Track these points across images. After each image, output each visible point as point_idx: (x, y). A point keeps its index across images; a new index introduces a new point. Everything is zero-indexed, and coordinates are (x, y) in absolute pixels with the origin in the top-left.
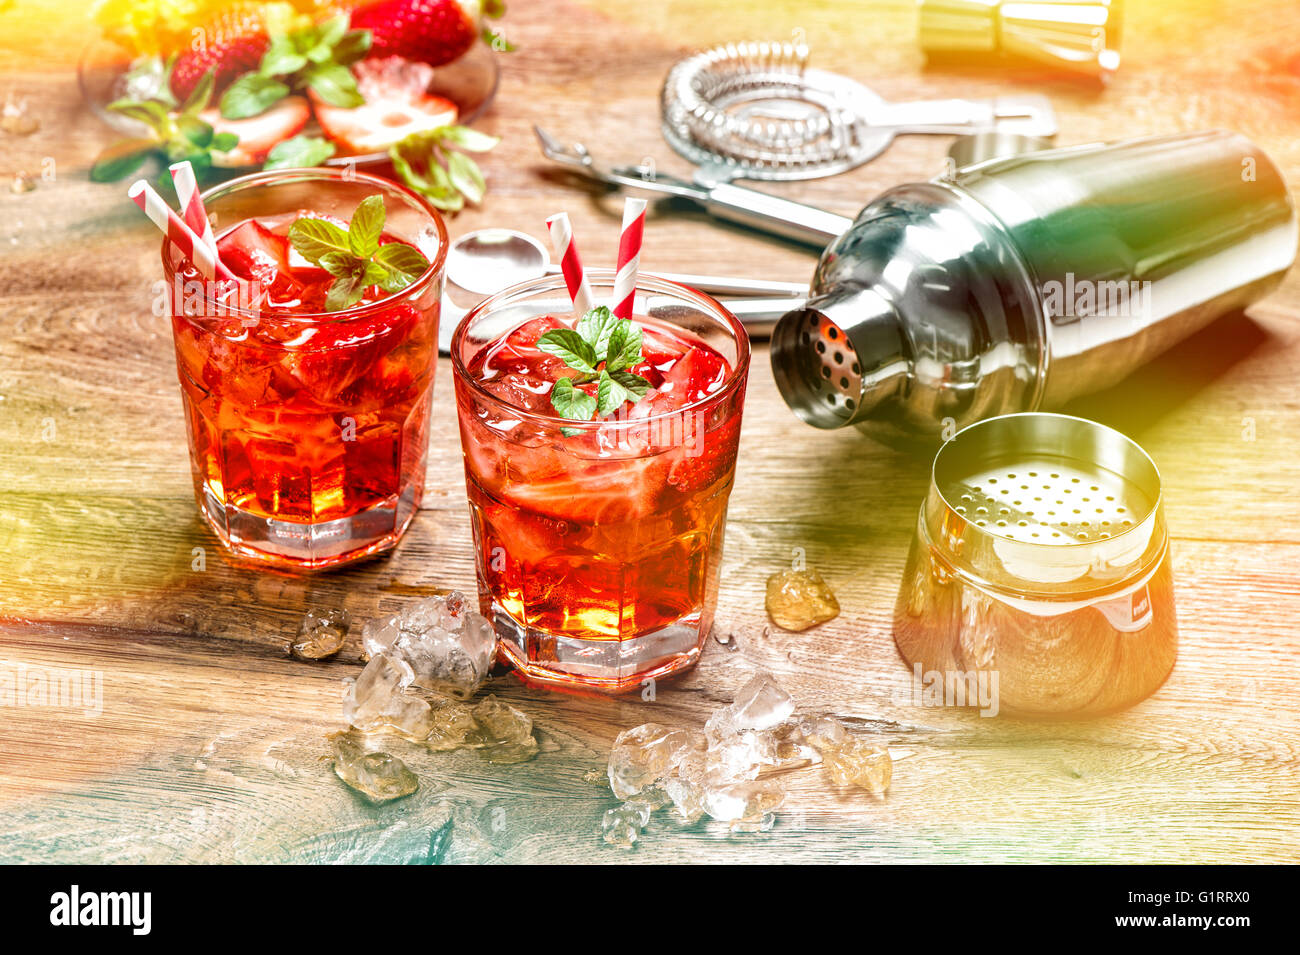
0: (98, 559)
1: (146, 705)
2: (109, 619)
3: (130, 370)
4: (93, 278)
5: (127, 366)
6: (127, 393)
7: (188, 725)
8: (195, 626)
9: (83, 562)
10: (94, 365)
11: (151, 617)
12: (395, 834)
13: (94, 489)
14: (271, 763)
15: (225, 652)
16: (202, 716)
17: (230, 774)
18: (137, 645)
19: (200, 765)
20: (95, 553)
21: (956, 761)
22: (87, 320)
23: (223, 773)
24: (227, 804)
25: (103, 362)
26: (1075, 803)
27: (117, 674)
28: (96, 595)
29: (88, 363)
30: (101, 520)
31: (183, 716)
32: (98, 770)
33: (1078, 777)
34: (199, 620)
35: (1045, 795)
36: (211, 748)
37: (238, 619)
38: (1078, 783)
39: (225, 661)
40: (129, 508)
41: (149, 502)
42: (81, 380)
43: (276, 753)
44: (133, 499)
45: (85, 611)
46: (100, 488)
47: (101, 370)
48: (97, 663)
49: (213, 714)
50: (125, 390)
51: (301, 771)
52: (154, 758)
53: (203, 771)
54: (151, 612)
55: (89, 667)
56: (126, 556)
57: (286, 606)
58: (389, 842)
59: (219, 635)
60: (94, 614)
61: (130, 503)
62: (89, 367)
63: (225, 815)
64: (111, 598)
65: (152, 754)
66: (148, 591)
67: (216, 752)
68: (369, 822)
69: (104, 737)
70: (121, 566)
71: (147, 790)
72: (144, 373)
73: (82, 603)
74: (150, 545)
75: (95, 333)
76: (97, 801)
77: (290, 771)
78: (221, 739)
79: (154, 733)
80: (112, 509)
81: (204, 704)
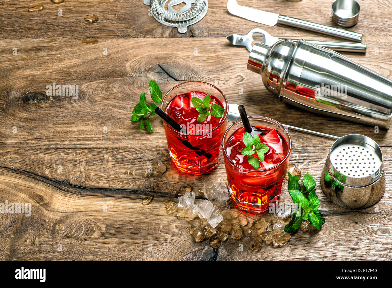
0: (129, 169)
1: (145, 214)
2: (134, 188)
3: (129, 105)
4: (116, 73)
5: (127, 103)
6: (129, 112)
7: (155, 220)
8: (154, 189)
9: (125, 170)
10: (120, 103)
11: (143, 187)
12: (206, 251)
13: (125, 146)
14: (175, 230)
15: (162, 197)
16: (158, 217)
17: (167, 234)
18: (141, 196)
19: (160, 232)
20: (128, 167)
21: (329, 220)
22: (116, 88)
23: (165, 234)
24: (168, 244)
25: (122, 102)
26: (357, 231)
27: (137, 205)
28: (130, 180)
29: (118, 103)
30: (128, 156)
31: (154, 217)
32: (137, 235)
33: (357, 223)
34: (155, 187)
35: (350, 229)
36: (162, 227)
37: (163, 186)
38: (357, 225)
39: (162, 199)
40: (134, 152)
41: (138, 149)
42: (117, 108)
43: (176, 227)
44: (135, 149)
45: (128, 186)
46: (126, 145)
47: (121, 105)
48: (133, 202)
49: (161, 216)
50: (128, 111)
51: (183, 232)
52: (149, 231)
53: (161, 234)
54: (143, 185)
55: (131, 203)
56: (135, 167)
57: (174, 181)
58: (205, 253)
59: (159, 191)
60: (130, 187)
61: (134, 150)
62: (119, 104)
63: (167, 247)
64: (134, 181)
65: (148, 229)
66: (142, 178)
67: (163, 228)
68: (200, 248)
69: (137, 225)
70: (134, 170)
71: (149, 241)
72: (132, 105)
73: (127, 183)
74: (140, 163)
75: (118, 92)
76: (138, 245)
77: (180, 232)
78: (164, 224)
79: (148, 223)
80: (130, 152)
81: (159, 213)
